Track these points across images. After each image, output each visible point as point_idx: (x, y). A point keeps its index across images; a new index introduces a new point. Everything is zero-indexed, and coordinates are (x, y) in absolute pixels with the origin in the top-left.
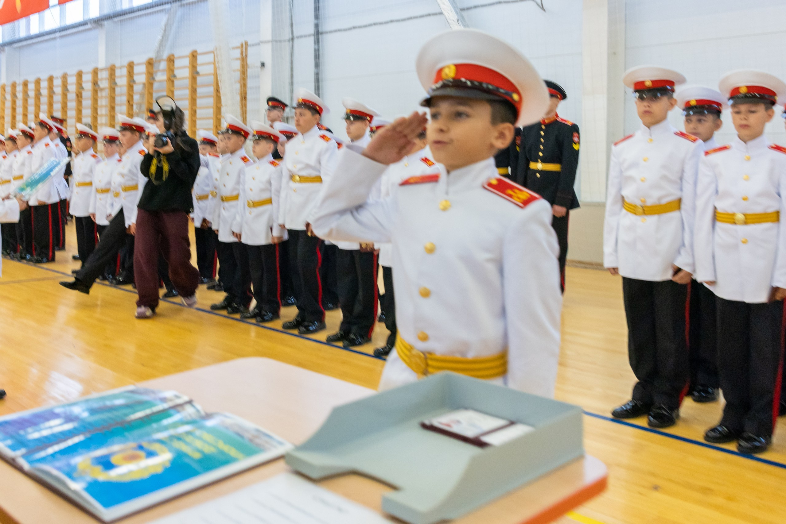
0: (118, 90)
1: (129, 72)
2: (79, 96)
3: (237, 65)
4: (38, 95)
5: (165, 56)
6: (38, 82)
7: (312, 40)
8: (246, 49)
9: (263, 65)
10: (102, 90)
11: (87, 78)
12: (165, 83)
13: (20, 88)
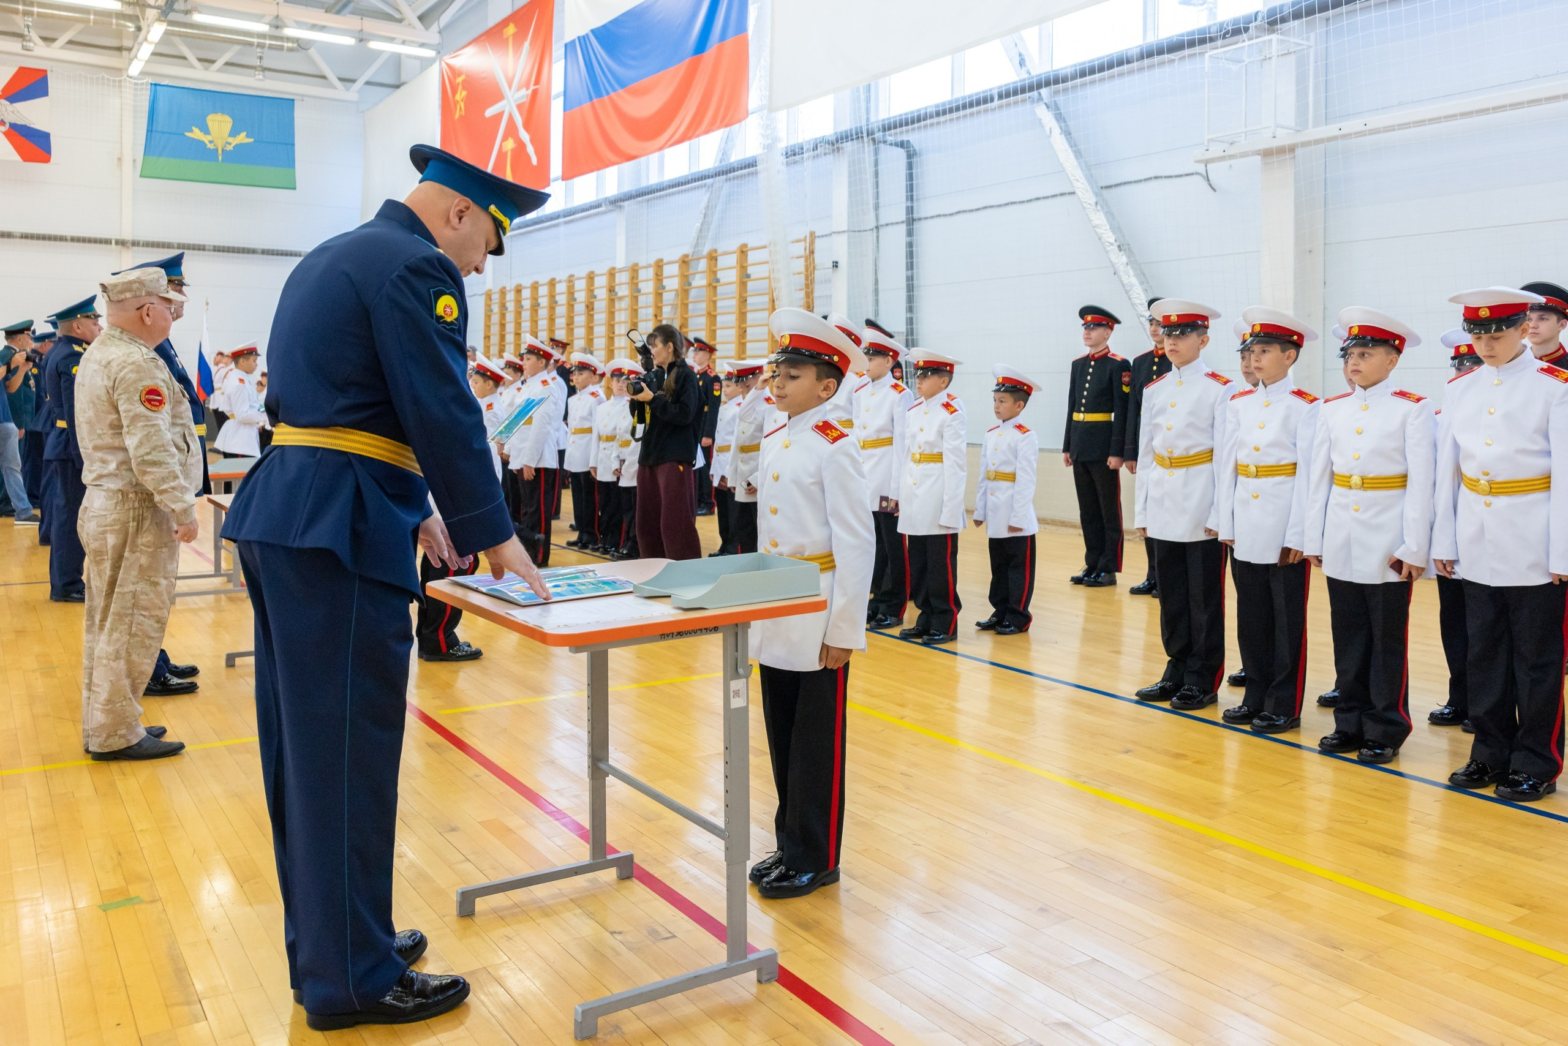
0: (641, 298)
1: (657, 275)
2: (590, 307)
3: (800, 265)
4: (535, 307)
5: (705, 251)
6: (535, 287)
7: (904, 227)
8: (812, 243)
9: (836, 265)
10: (621, 298)
11: (601, 282)
12: (704, 291)
13: (510, 296)
